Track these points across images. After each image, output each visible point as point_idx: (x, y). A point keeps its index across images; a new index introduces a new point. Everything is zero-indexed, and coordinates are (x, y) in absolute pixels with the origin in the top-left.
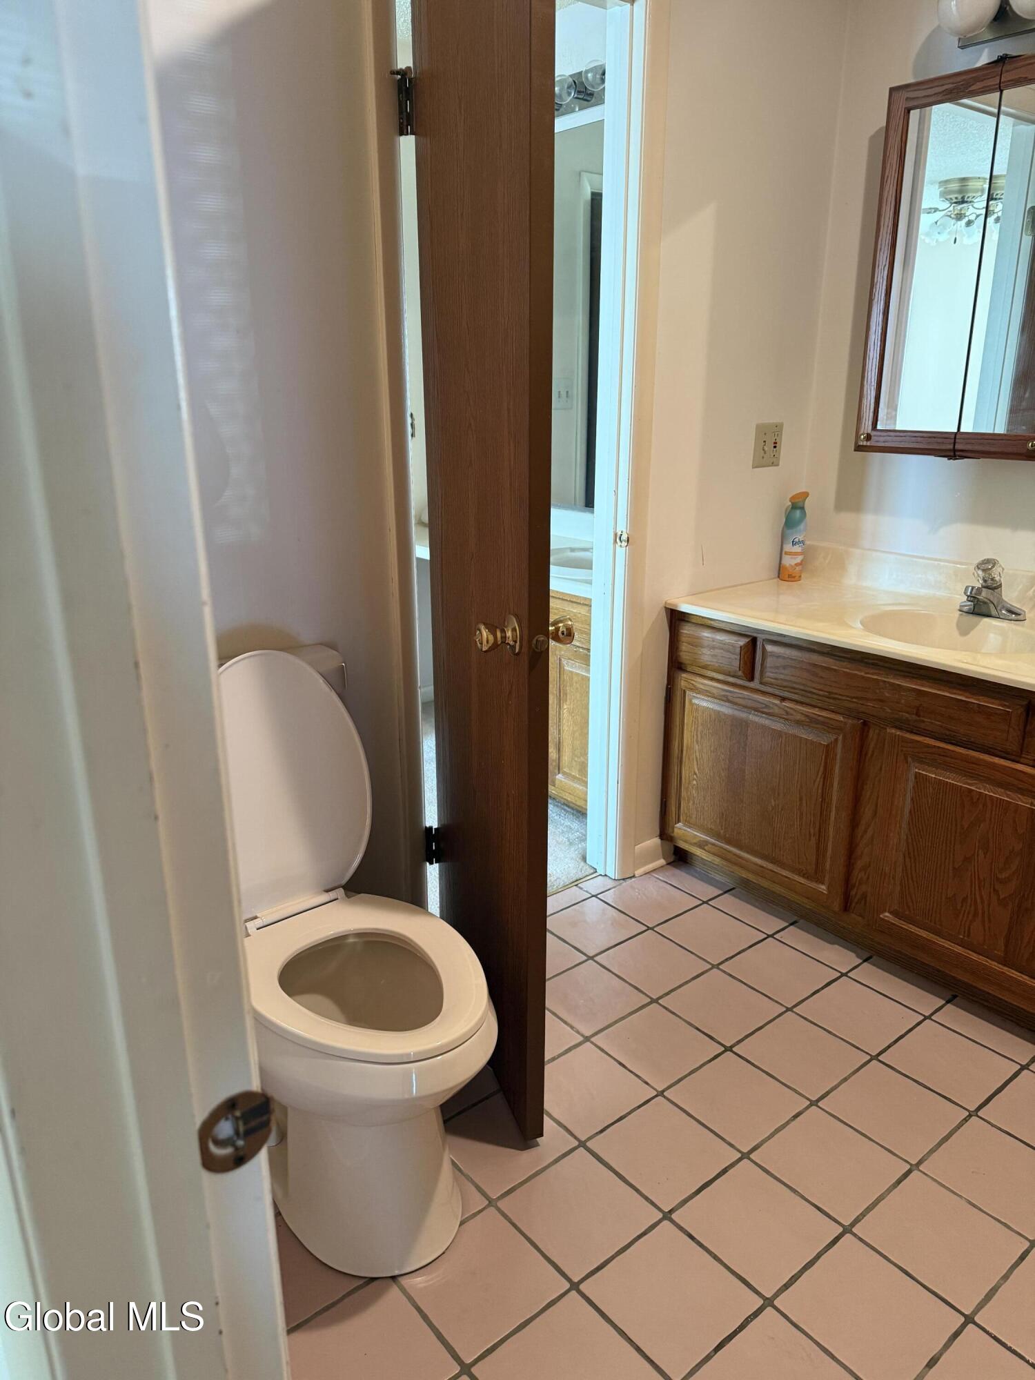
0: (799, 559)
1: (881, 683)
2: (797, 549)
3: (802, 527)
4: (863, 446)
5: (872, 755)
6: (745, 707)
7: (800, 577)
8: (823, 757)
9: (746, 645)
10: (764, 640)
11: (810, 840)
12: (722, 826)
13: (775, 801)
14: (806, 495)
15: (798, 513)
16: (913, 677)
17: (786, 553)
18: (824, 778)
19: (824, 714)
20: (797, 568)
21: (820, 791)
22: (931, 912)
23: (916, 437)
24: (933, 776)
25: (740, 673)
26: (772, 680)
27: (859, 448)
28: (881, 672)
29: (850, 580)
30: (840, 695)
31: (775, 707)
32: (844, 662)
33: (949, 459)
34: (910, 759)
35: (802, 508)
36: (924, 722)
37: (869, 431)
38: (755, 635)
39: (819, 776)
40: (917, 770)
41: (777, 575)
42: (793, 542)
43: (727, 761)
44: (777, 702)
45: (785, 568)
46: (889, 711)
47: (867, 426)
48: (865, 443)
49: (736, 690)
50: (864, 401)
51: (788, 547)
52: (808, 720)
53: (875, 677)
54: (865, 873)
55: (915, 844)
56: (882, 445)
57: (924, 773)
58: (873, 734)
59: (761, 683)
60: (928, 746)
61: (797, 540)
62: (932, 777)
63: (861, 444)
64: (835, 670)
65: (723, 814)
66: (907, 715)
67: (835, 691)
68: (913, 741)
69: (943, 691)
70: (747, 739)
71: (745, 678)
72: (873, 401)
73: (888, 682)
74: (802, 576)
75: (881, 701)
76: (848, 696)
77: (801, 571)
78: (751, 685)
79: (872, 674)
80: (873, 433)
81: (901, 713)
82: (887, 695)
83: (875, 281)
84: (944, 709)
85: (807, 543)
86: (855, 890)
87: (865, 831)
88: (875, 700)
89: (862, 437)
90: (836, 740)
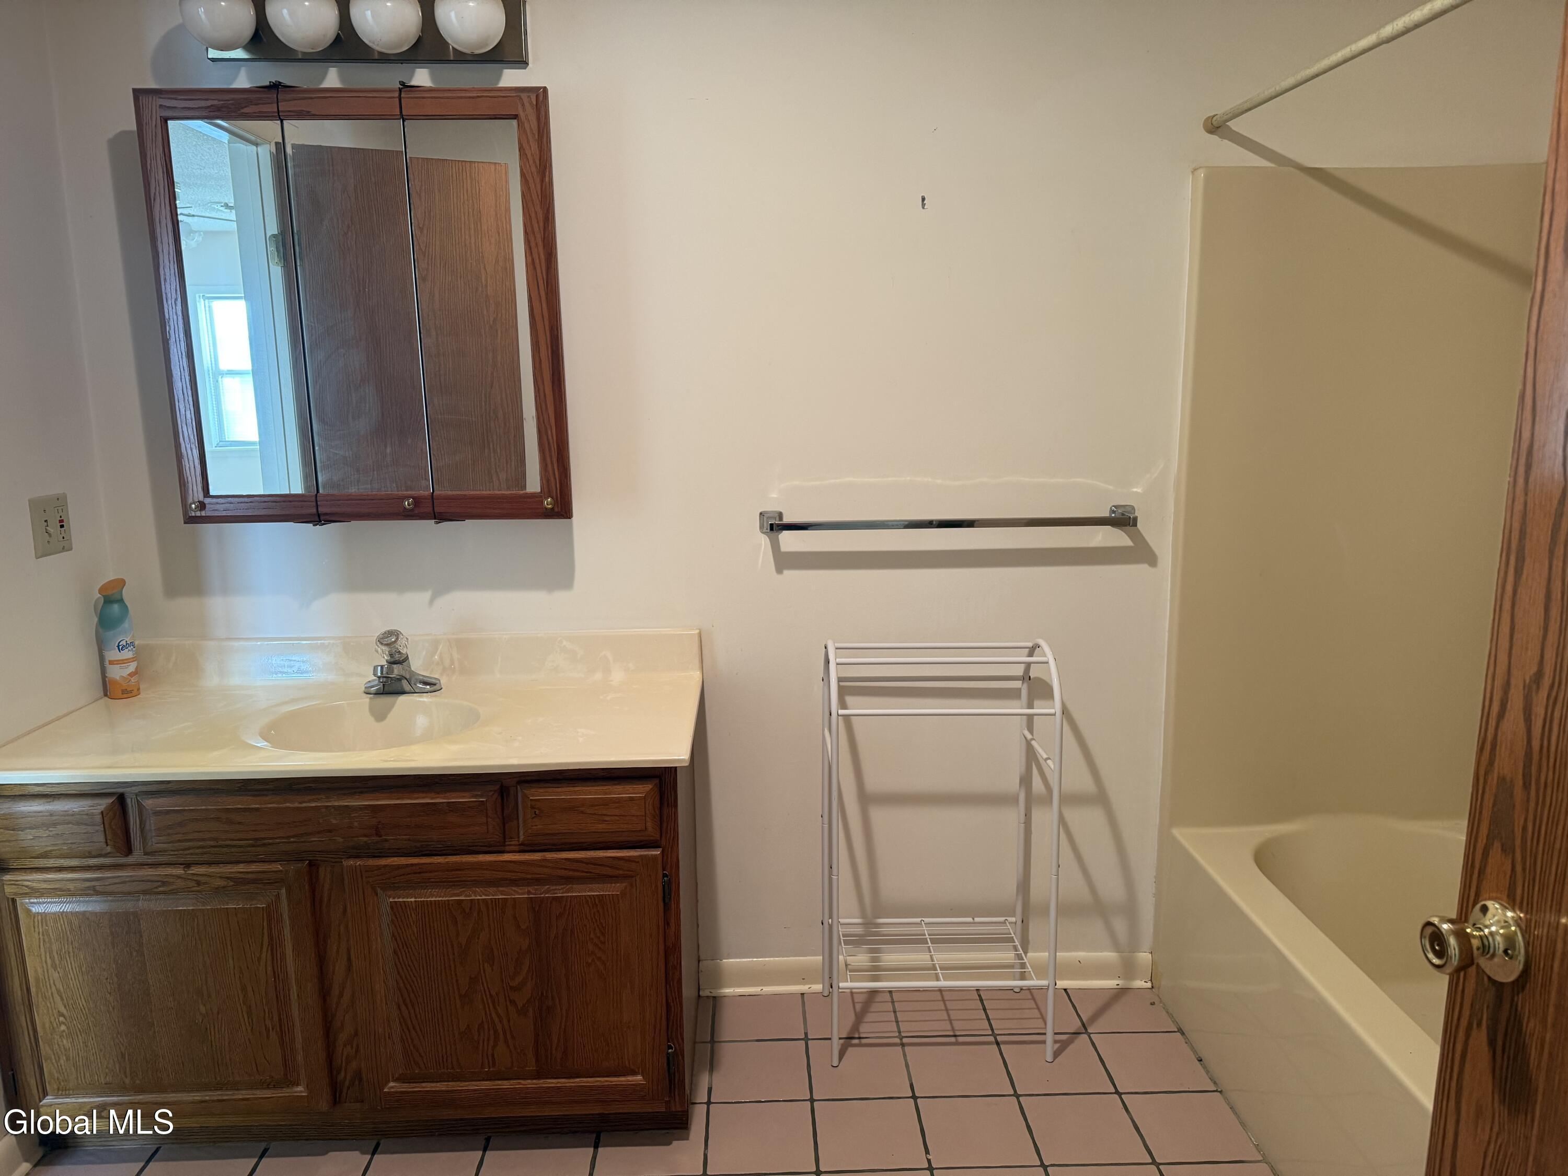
0: (132, 667)
1: (324, 810)
2: (127, 654)
3: (126, 625)
4: (196, 517)
5: (329, 900)
6: (129, 893)
7: (139, 689)
8: (265, 924)
9: (110, 808)
10: (137, 795)
11: (268, 1037)
12: (125, 1073)
13: (205, 1005)
14: (121, 583)
15: (116, 608)
16: (361, 793)
17: (111, 663)
18: (272, 950)
19: (254, 867)
20: (133, 680)
21: (270, 968)
22: (445, 1057)
23: (265, 502)
24: (413, 900)
25: (109, 849)
26: (165, 846)
27: (190, 520)
28: (320, 797)
29: (211, 680)
30: (271, 838)
31: (179, 880)
32: (266, 795)
33: (315, 525)
34: (379, 890)
35: (121, 601)
36: (386, 840)
37: (201, 498)
38: (121, 790)
39: (265, 949)
40: (391, 900)
41: (102, 693)
42: (118, 646)
43: (116, 979)
44: (179, 871)
45: (114, 682)
46: (342, 840)
47: (196, 493)
48: (198, 514)
49: (108, 874)
50: (185, 462)
51: (112, 654)
52: (232, 883)
53: (313, 805)
54: (352, 1047)
55: (408, 987)
56: (224, 514)
57: (401, 900)
58: (324, 873)
59: (146, 854)
60: (399, 867)
61: (124, 643)
62: (411, 901)
63: (193, 514)
64: (257, 809)
65: (123, 1055)
66: (365, 839)
67: (262, 835)
68: (379, 868)
69: (403, 798)
70: (141, 936)
71: (118, 854)
72: (197, 462)
73: (334, 807)
74: (142, 687)
75: (330, 831)
76: (283, 838)
77: (138, 682)
78: (130, 860)
79: (309, 802)
80: (207, 501)
81: (356, 839)
82: (334, 822)
83: (167, 316)
84: (408, 819)
85: (136, 643)
86: (343, 1074)
87: (341, 995)
88: (319, 833)
89: (193, 506)
90: (278, 896)
